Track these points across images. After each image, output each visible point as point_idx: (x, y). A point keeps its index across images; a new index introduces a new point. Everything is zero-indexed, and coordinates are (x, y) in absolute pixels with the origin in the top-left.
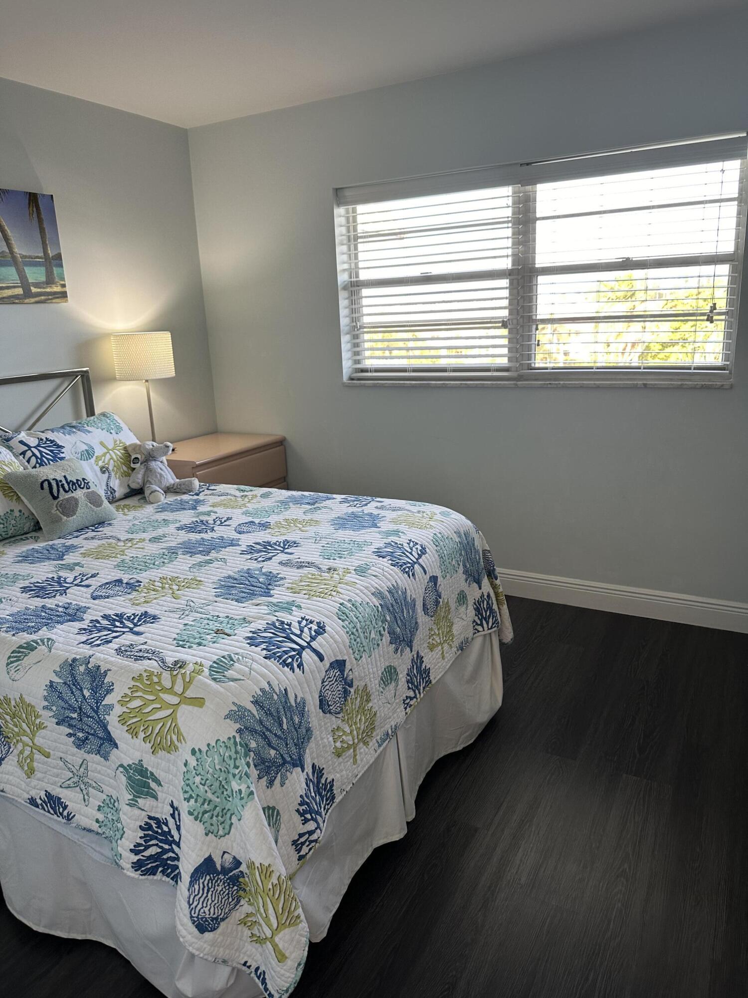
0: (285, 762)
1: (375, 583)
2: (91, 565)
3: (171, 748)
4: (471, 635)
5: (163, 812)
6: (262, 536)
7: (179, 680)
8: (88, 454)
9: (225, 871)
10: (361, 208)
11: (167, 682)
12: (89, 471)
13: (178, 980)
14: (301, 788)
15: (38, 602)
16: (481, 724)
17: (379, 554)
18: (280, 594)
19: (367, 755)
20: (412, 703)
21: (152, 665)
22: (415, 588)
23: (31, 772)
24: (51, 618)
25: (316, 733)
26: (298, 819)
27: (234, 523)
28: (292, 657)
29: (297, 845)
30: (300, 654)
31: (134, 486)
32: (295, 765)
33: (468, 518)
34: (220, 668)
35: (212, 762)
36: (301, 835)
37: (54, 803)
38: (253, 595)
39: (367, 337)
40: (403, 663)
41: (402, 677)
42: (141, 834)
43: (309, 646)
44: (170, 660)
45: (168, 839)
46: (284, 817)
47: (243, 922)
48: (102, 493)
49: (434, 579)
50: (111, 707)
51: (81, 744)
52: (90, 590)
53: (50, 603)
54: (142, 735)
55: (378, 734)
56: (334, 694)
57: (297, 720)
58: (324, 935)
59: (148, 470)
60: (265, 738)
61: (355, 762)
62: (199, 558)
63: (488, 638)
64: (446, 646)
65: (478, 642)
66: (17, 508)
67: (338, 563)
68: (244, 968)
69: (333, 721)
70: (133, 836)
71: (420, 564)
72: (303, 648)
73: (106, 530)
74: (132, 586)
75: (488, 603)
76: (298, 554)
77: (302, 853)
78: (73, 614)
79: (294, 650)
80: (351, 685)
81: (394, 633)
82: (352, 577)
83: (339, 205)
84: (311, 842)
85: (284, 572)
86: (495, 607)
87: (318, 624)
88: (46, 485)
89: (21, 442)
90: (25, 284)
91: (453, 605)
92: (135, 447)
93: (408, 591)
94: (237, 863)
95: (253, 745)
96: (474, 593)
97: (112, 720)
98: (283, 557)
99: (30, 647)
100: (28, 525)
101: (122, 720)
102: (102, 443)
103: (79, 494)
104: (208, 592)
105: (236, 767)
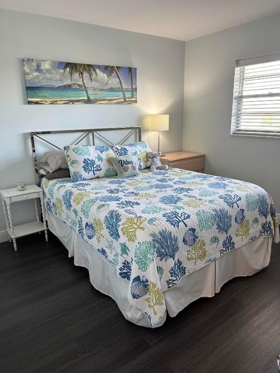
0: (167, 255)
1: (214, 206)
2: (127, 187)
3: (133, 241)
4: (258, 236)
5: (129, 260)
6: (181, 186)
7: (139, 222)
8: (135, 154)
9: (143, 282)
10: (247, 67)
11: (135, 222)
12: (134, 159)
13: (128, 312)
14: (173, 265)
15: (110, 194)
16: (256, 270)
17: (221, 197)
18: (179, 204)
19: (201, 264)
20: (224, 252)
21: (133, 216)
22: (233, 212)
23: (99, 241)
24: (112, 199)
25: (180, 249)
26: (169, 275)
27: (174, 181)
28: (176, 223)
29: (168, 282)
30: (178, 223)
31: (148, 166)
32: (171, 257)
33: (266, 190)
34: (151, 221)
35: (143, 248)
36: (170, 280)
37: (103, 252)
38: (171, 203)
39: (243, 117)
40: (222, 237)
41: (221, 243)
42: (123, 265)
43: (183, 221)
44: (138, 216)
45: (130, 268)
46: (165, 272)
47: (147, 300)
48: (137, 167)
49: (243, 211)
50: (119, 225)
51: (111, 235)
52: (124, 194)
53: (113, 195)
54: (126, 235)
55: (207, 258)
56: (189, 239)
57: (173, 243)
58: (175, 316)
59: (153, 161)
60: (161, 245)
61: (195, 264)
62: (159, 189)
63: (267, 238)
64: (244, 236)
65: (261, 239)
66: (112, 167)
67: (204, 198)
68: (145, 314)
69: (188, 248)
70: (120, 265)
71: (236, 204)
72: (180, 221)
73: (135, 178)
74: (136, 195)
75: (269, 225)
76: (191, 193)
77: (169, 286)
78: (117, 199)
79: (177, 221)
80: (197, 238)
81: (219, 225)
82: (207, 203)
83: (237, 67)
84: (173, 283)
85: (184, 197)
86: (272, 227)
87: (188, 215)
88: (120, 162)
89: (116, 148)
90: (125, 98)
91: (251, 223)
92: (151, 153)
93: (229, 212)
94: (147, 281)
95: (157, 246)
96: (262, 220)
97: (119, 229)
98: (185, 193)
99: (103, 206)
100: (114, 173)
101: (122, 230)
102: (140, 151)
103: (130, 165)
104: (157, 200)
105: (150, 250)
